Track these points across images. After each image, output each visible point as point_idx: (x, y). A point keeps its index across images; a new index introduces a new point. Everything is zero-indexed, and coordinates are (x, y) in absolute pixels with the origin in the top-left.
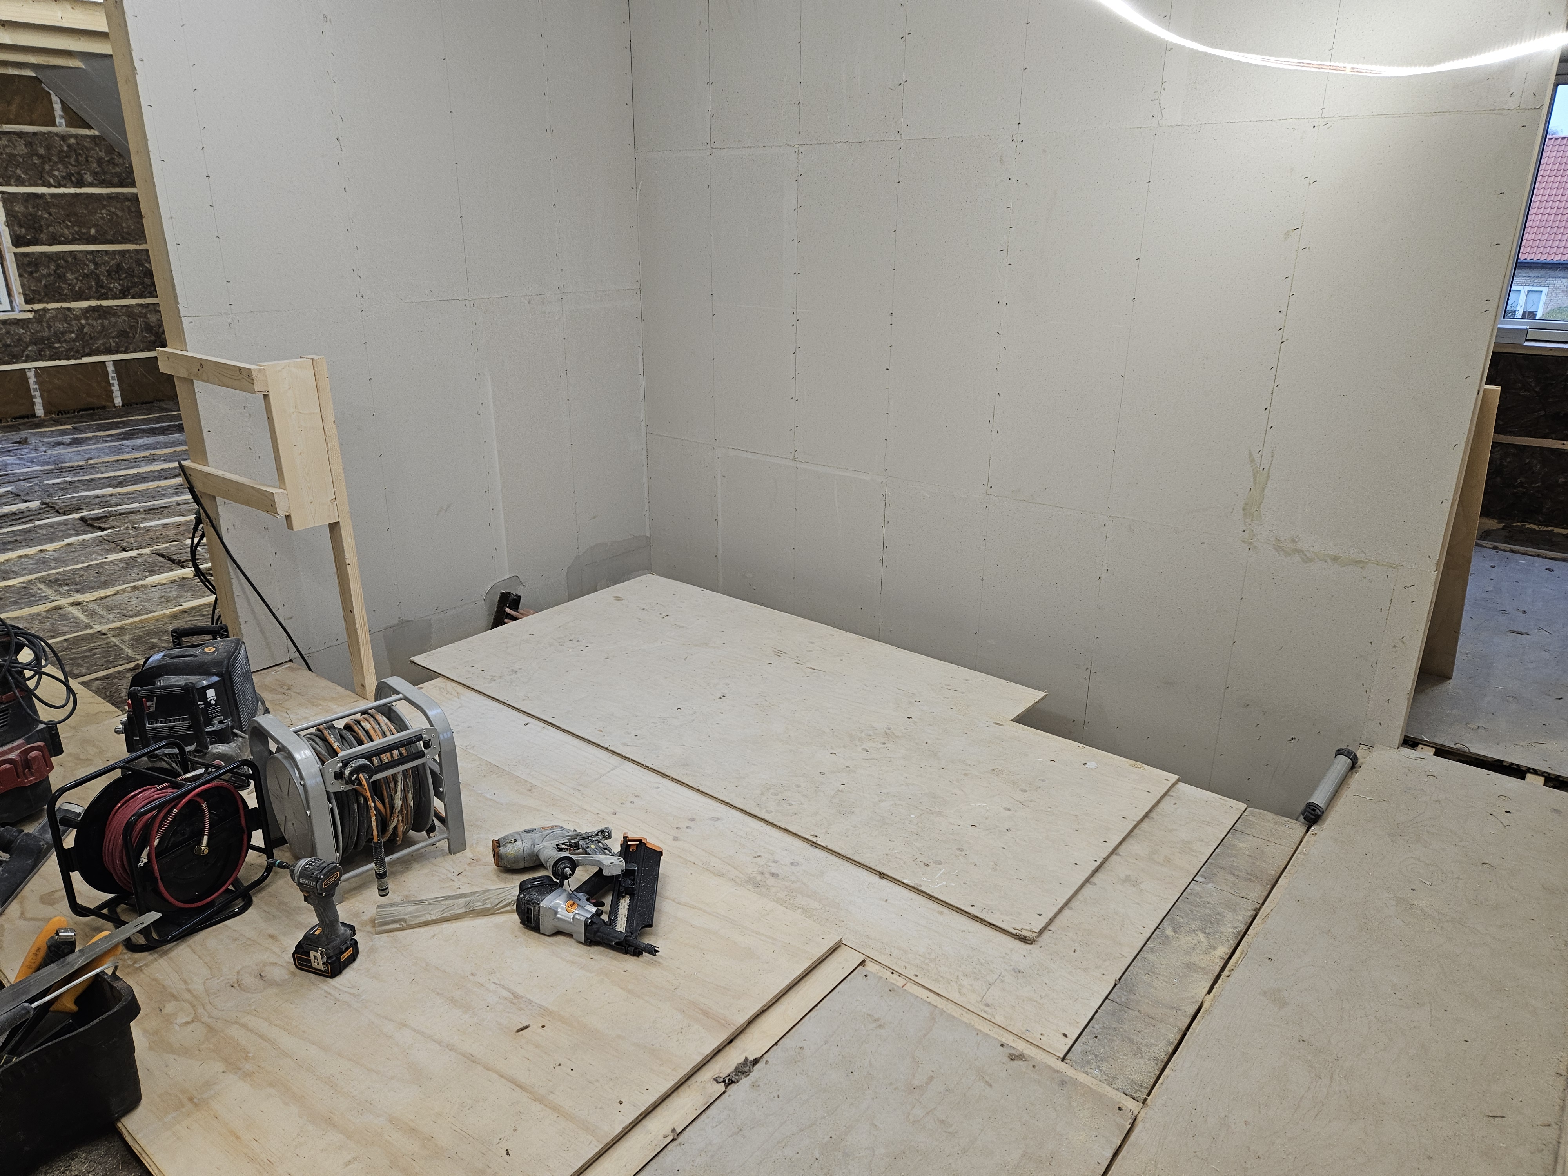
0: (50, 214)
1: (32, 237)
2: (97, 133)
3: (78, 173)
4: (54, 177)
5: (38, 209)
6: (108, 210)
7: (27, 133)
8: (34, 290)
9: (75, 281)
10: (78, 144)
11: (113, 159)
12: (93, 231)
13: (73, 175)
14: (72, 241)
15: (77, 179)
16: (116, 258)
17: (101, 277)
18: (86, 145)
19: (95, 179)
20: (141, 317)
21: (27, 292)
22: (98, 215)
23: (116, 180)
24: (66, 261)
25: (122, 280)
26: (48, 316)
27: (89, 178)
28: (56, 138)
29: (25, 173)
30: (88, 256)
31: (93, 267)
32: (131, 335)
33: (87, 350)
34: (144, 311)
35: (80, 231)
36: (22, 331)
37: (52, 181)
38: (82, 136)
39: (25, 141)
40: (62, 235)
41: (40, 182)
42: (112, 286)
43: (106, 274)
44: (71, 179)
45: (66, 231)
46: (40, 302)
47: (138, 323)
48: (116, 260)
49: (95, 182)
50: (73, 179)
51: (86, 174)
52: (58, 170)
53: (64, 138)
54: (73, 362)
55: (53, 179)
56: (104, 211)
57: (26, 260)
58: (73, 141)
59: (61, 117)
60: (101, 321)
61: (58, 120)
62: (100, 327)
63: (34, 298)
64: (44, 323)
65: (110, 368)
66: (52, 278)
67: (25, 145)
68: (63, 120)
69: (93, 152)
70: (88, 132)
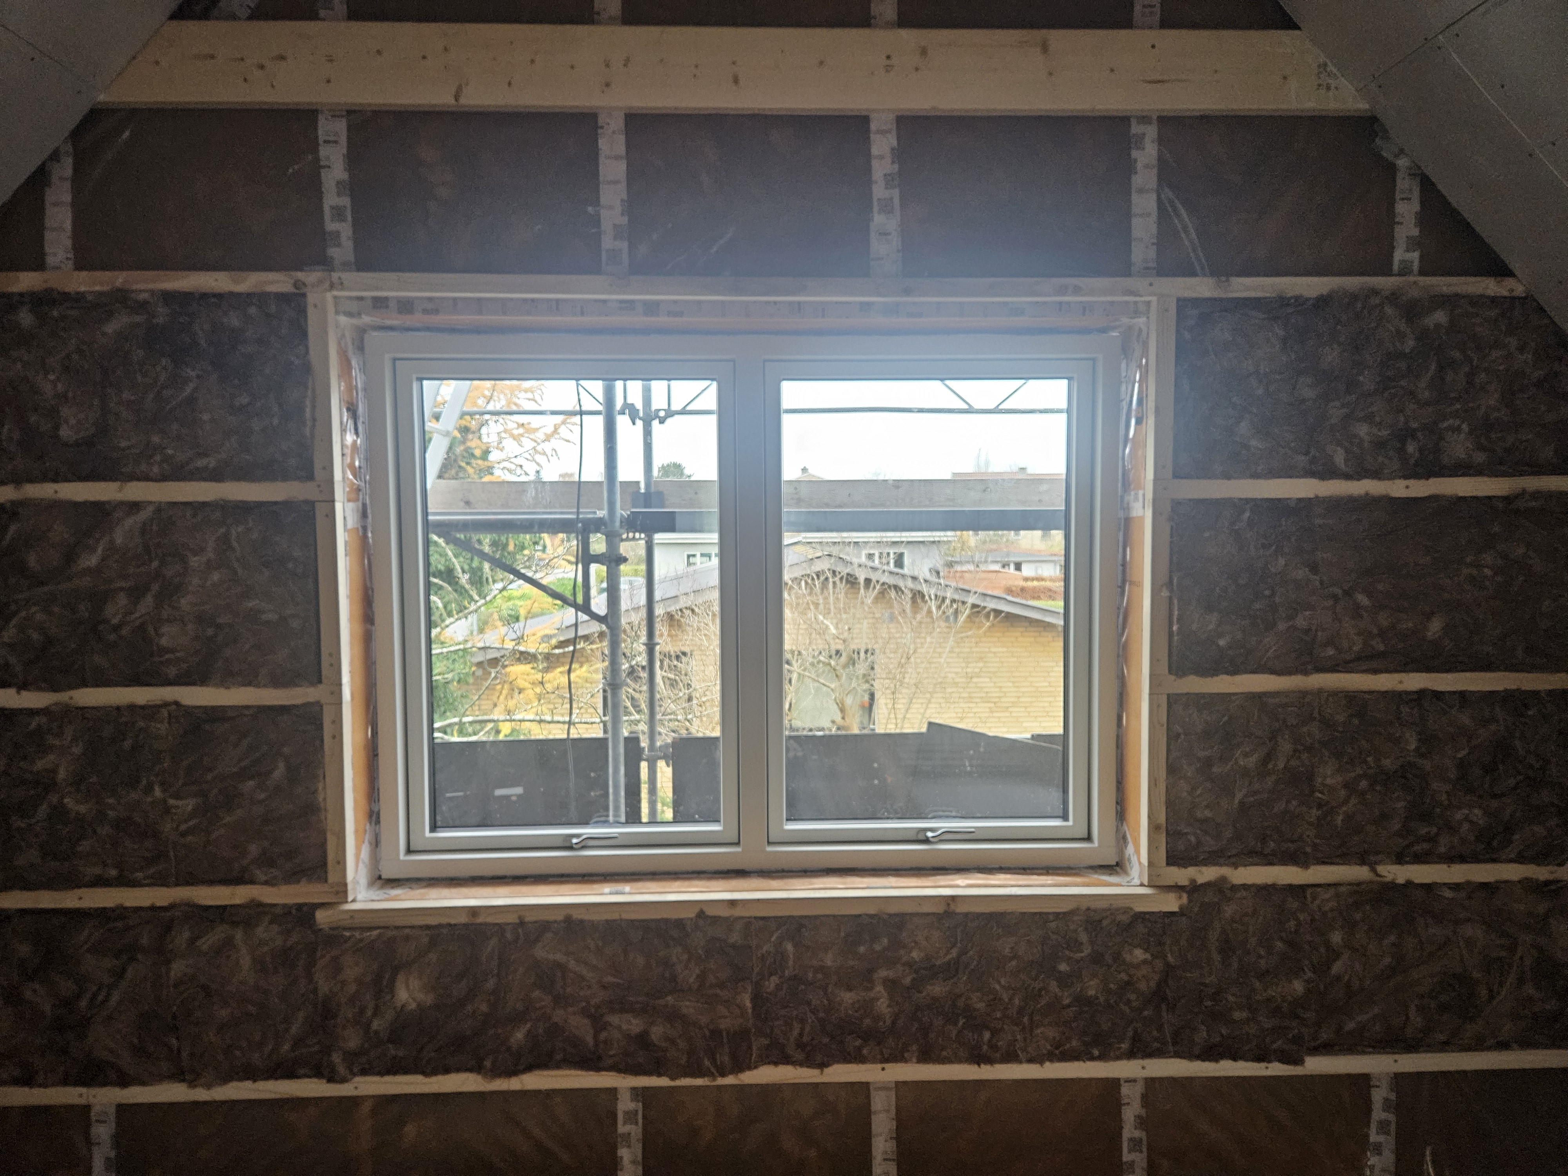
0: (1314, 568)
2: (1519, 290)
4: (1350, 441)
6: (1500, 551)
8: (1205, 820)
9: (1343, 793)
10: (1452, 326)
12: (1435, 626)
13: (1411, 434)
15: (1421, 450)
17: (1435, 785)
18: (1478, 332)
19: (1481, 448)
20: (1528, 929)
21: (1183, 828)
22: (1465, 571)
25: (1495, 796)
26: (1229, 910)
27: (1460, 444)
28: (1389, 310)
31: (1413, 747)
32: (1484, 992)
33: (1325, 1036)
34: (1541, 909)
35: (1392, 625)
36: (1139, 954)
37: (1339, 458)
38: (1472, 299)
39: (1286, 327)
40: (1333, 641)
41: (1301, 461)
42: (1459, 815)
43: (1453, 775)
44: (1402, 450)
45: (1349, 626)
46: (1212, 859)
47: (1513, 949)
48: (1493, 727)
49: (1480, 457)
50: (1411, 448)
51: (1458, 429)
52: (1369, 418)
53: (1411, 310)
54: (1276, 1069)
55: (1349, 450)
56: (1488, 558)
57: (1202, 721)
58: (1440, 317)
59: (1413, 244)
60: (1392, 938)
61: (1399, 255)
62: (1387, 960)
63: (1199, 843)
64: (1214, 936)
65: (1378, 1096)
66: (1270, 781)
67: (1284, 341)
68: (1415, 256)
69: (1495, 354)
70: (1490, 286)
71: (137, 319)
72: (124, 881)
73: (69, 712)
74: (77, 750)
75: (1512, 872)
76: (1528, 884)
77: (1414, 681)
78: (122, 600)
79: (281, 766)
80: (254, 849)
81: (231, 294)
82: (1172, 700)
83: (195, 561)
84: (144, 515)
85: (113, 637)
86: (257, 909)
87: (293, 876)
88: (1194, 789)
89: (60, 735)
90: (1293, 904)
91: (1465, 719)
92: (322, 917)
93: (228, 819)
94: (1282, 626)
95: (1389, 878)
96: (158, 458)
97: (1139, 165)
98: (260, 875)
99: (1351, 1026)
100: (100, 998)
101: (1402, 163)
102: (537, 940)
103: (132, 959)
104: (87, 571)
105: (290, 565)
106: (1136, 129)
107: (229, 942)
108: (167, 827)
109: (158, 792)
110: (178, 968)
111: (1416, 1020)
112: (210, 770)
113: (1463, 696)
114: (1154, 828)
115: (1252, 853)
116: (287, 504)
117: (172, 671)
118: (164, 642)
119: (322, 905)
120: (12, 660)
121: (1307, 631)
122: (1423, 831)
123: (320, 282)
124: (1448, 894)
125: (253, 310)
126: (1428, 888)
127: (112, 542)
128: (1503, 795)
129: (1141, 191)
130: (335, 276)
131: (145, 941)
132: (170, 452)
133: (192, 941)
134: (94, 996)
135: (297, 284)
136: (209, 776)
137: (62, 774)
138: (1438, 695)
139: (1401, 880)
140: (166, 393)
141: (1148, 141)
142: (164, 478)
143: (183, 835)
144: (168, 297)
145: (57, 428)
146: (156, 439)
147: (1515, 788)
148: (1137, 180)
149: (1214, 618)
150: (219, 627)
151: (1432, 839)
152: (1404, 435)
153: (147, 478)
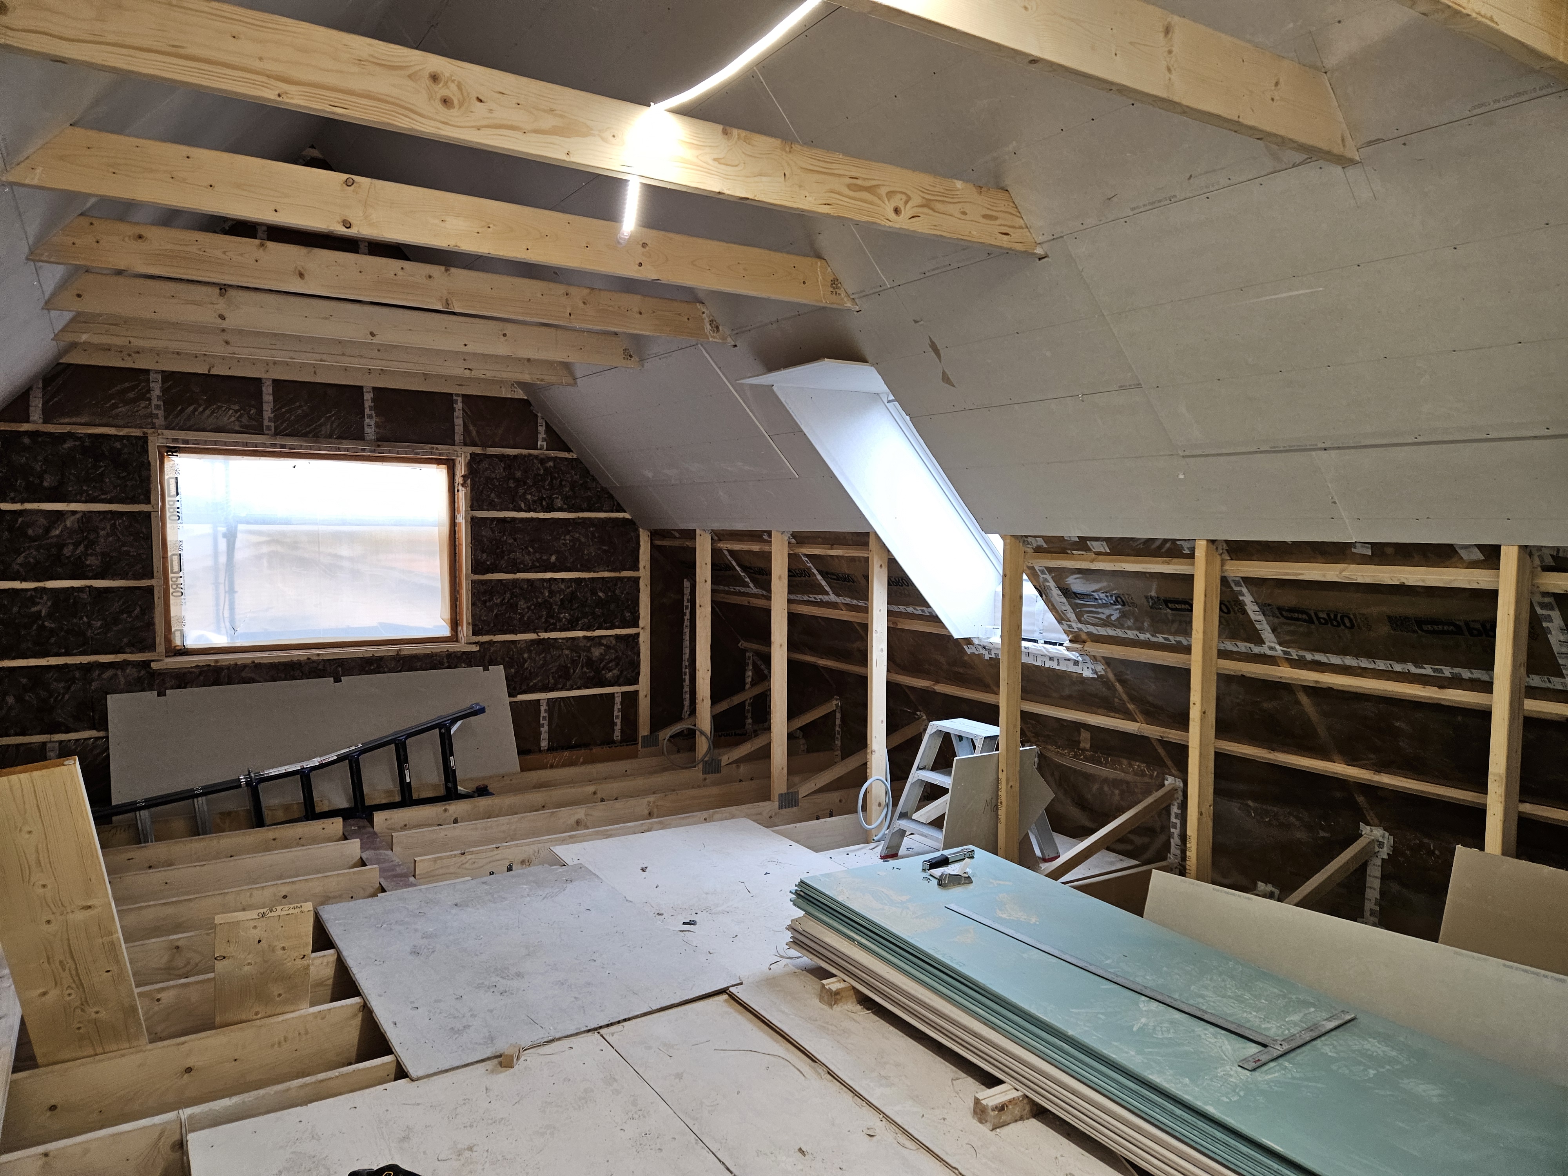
0: (515, 540)
1: (491, 564)
2: (575, 456)
3: (550, 497)
4: (525, 500)
5: (504, 534)
6: (572, 536)
7: (509, 456)
8: (484, 621)
9: (526, 610)
10: (555, 467)
11: (587, 482)
12: (553, 558)
13: (544, 499)
14: (531, 568)
15: (547, 503)
16: (572, 587)
17: (554, 607)
18: (562, 468)
19: (565, 504)
20: (584, 651)
21: (477, 622)
22: (561, 541)
23: (585, 505)
24: (522, 589)
25: (572, 610)
26: (492, 649)
27: (559, 503)
28: (535, 461)
29: (499, 497)
30: (545, 584)
31: (547, 596)
32: (572, 671)
33: (524, 688)
34: (588, 645)
35: (541, 558)
37: (523, 505)
38: (561, 459)
39: (505, 464)
40: (522, 562)
41: (511, 506)
42: (562, 616)
43: (559, 603)
44: (541, 504)
45: (527, 557)
46: (487, 633)
47: (580, 657)
48: (571, 589)
49: (565, 507)
50: (544, 503)
51: (557, 498)
52: (531, 494)
53: (543, 461)
55: (525, 503)
56: (568, 537)
57: (483, 588)
58: (551, 464)
59: (544, 440)
60: (543, 655)
61: (539, 443)
62: (541, 662)
63: (482, 628)
64: (487, 658)
65: (543, 708)
66: (504, 608)
67: (504, 469)
68: (545, 443)
69: (568, 476)
70: (566, 455)
71: (78, 443)
72: (67, 654)
73: (44, 589)
74: (49, 603)
75: (580, 634)
76: (585, 637)
77: (548, 575)
78: (71, 547)
79: (138, 609)
80: (125, 640)
81: (116, 435)
82: (473, 582)
83: (102, 533)
84: (78, 516)
85: (66, 561)
86: (126, 663)
87: (142, 650)
88: (481, 610)
89: (41, 598)
90: (512, 646)
91: (563, 587)
92: (153, 665)
93: (115, 629)
94: (506, 558)
95: (542, 637)
96: (85, 494)
97: (457, 409)
98: (128, 650)
99: (531, 684)
100: (60, 698)
101: (539, 415)
102: (243, 670)
103: (74, 683)
104: (56, 536)
105: (141, 535)
106: (455, 398)
107: (116, 674)
108: (89, 633)
109: (85, 619)
110: (94, 685)
111: (552, 681)
112: (107, 611)
113: (563, 580)
114: (468, 624)
115: (500, 630)
116: (140, 513)
117: (91, 574)
118: (88, 562)
119: (153, 661)
120: (21, 570)
121: (514, 559)
122: (552, 621)
123: (154, 433)
124: (560, 641)
125: (125, 441)
126: (556, 639)
127: (65, 526)
128: (574, 609)
129: (457, 417)
130: (160, 431)
131: (77, 675)
132: (90, 492)
133: (99, 675)
134: (57, 697)
135: (144, 433)
136: (107, 613)
137: (43, 614)
138: (555, 579)
139: (546, 637)
140: (90, 471)
141: (459, 401)
142: (86, 502)
143: (95, 635)
144: (90, 435)
145: (42, 482)
146: (85, 488)
147: (578, 607)
148: (456, 414)
149: (485, 555)
150: (112, 557)
151: (555, 624)
152: (541, 499)
153: (79, 501)
